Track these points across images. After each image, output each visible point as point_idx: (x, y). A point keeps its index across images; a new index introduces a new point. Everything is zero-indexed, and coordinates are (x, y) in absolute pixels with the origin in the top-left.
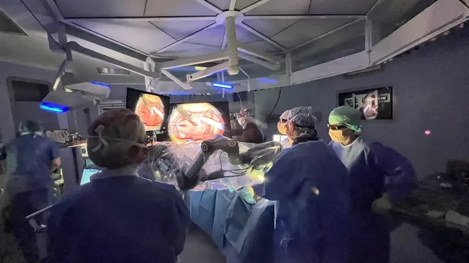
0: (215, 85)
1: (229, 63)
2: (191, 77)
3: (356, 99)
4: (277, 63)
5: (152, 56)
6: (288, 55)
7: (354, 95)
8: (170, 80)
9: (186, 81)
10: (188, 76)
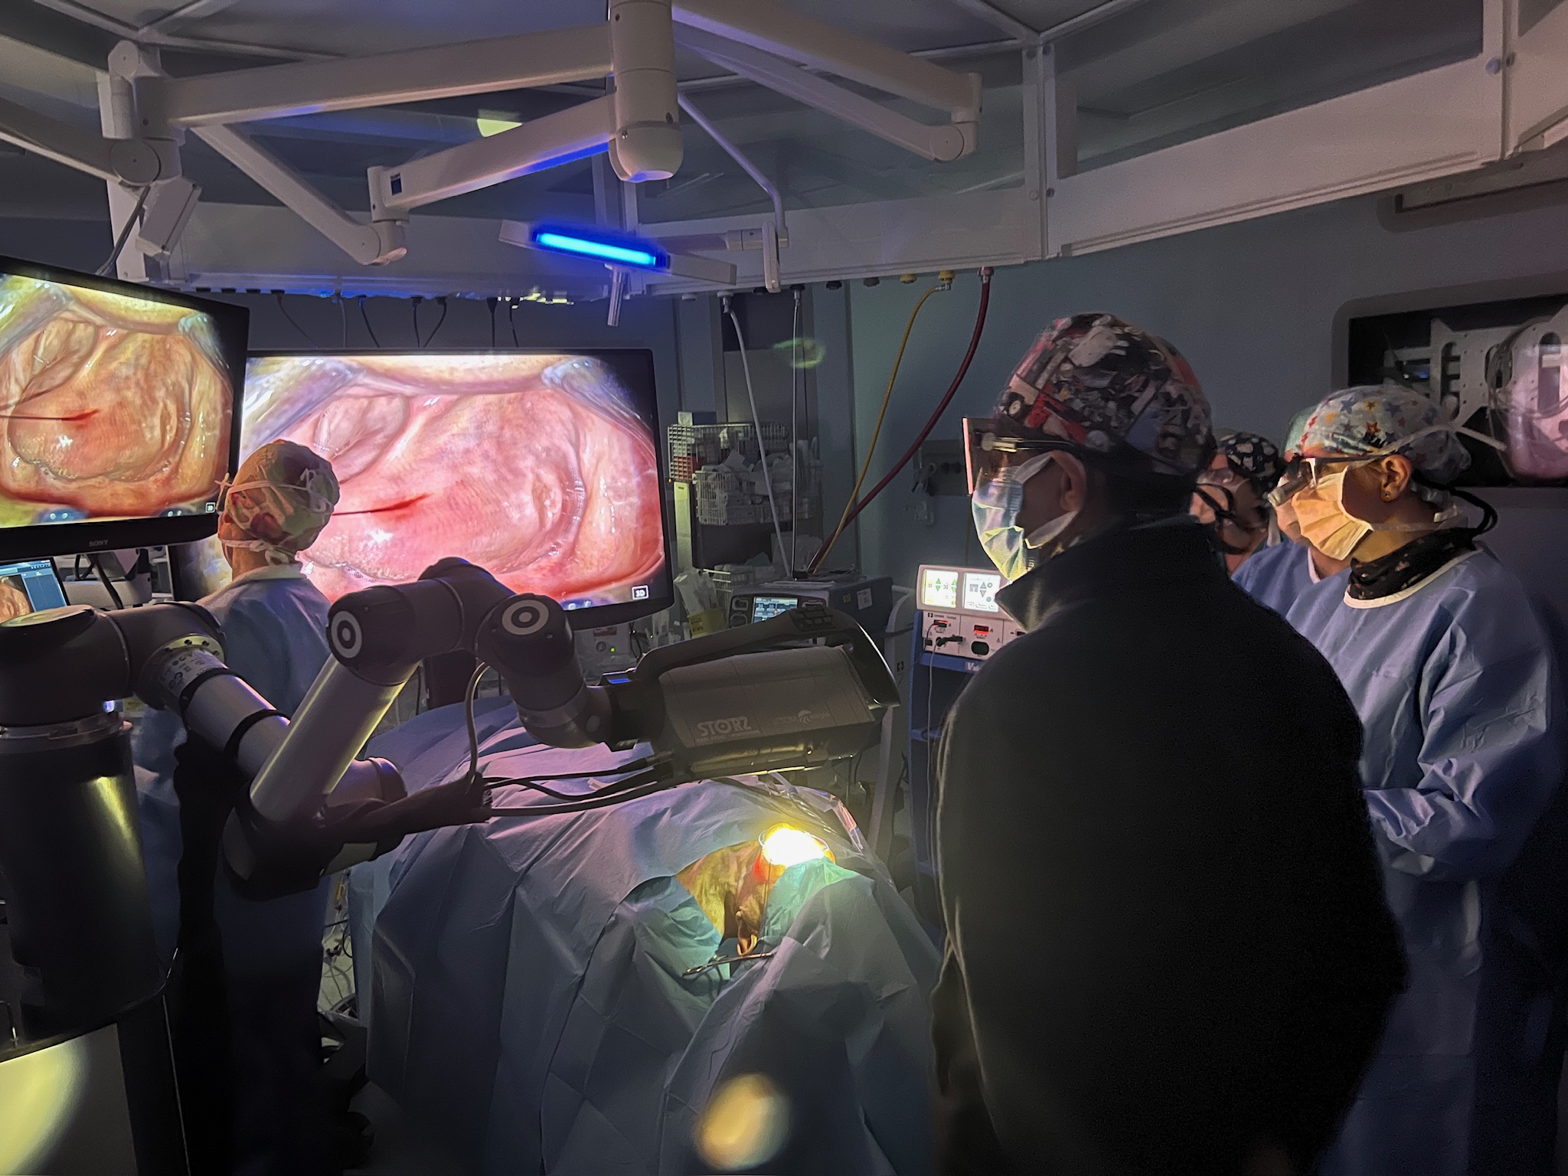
0: (550, 240)
1: (620, 106)
2: (396, 186)
3: (1448, 357)
4: (959, 115)
5: (144, 33)
6: (1041, 66)
7: (1441, 334)
8: (260, 196)
9: (366, 207)
10: (378, 178)
